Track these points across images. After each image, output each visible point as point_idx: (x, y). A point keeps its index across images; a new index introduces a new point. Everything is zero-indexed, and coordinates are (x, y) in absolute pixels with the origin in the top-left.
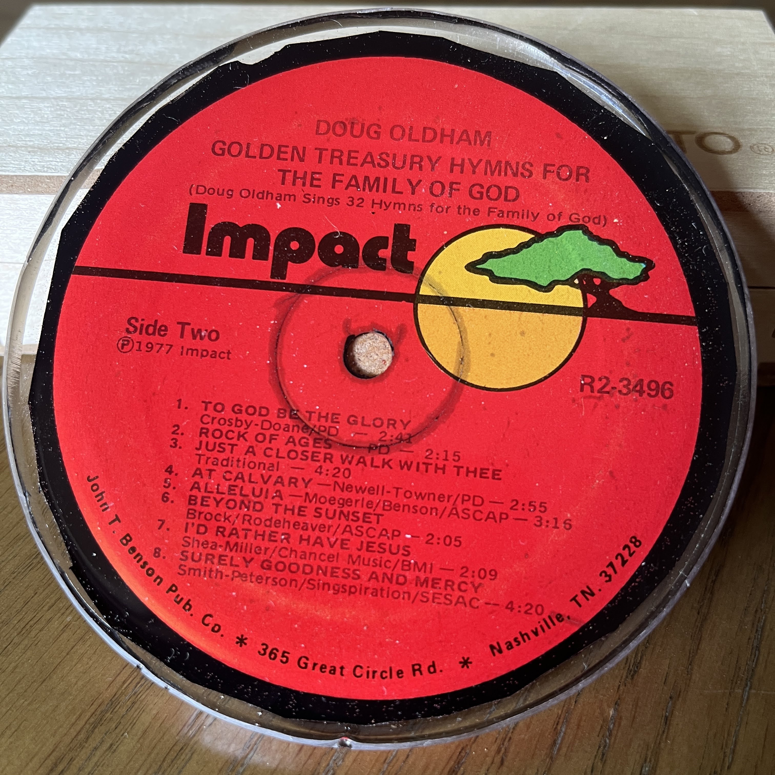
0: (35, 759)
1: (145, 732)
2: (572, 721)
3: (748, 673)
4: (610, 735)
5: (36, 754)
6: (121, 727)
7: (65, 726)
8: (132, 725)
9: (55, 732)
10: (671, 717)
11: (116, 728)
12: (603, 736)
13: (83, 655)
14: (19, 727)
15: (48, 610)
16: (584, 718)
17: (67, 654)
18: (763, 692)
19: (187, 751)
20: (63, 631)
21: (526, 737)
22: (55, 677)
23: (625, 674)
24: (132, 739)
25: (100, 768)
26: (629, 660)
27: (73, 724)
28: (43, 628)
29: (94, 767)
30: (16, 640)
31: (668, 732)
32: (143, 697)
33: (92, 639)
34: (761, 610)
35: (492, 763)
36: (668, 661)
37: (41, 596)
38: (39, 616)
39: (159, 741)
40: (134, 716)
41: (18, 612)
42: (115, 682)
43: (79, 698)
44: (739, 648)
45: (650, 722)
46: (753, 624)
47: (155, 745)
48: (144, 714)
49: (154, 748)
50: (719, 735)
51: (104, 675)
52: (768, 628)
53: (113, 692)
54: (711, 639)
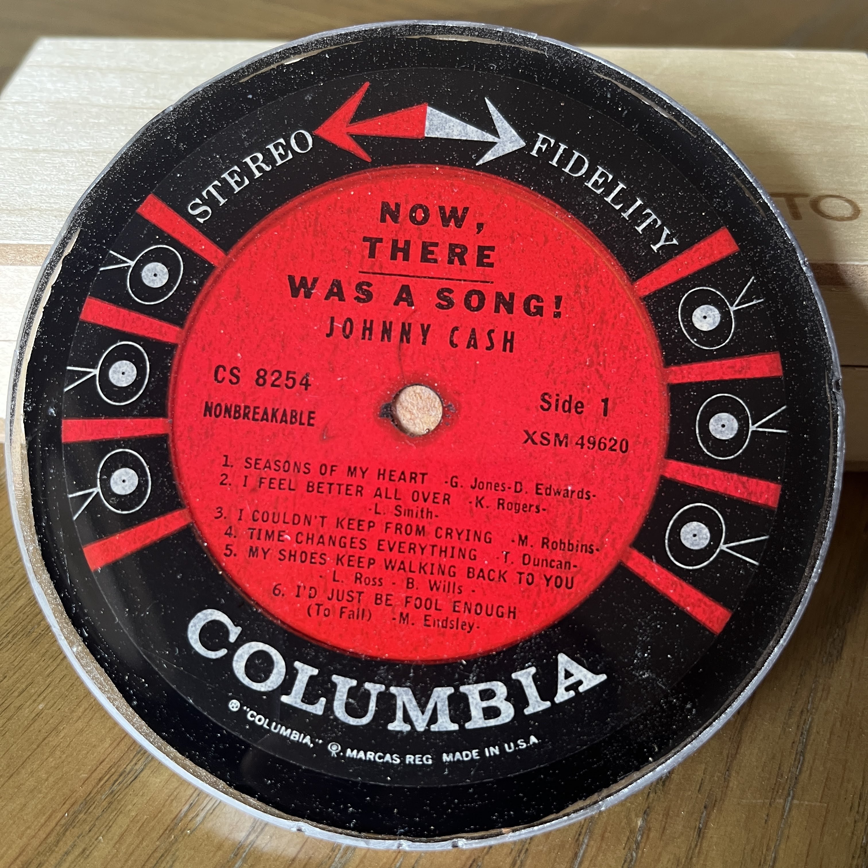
1: (122, 836)
2: (596, 831)
3: (791, 781)
4: (637, 848)
6: (95, 829)
7: (33, 827)
8: (108, 828)
9: (23, 835)
10: (705, 829)
11: (90, 831)
12: (629, 849)
13: (55, 747)
15: (19, 696)
16: (609, 828)
17: (38, 747)
18: (806, 803)
19: (168, 858)
20: (34, 720)
21: (545, 849)
22: (23, 771)
24: (108, 843)
27: (42, 825)
28: (12, 716)
31: (701, 845)
32: (121, 796)
33: (65, 731)
34: (808, 711)
36: (703, 768)
37: (11, 681)
38: (7, 703)
39: (138, 846)
40: (111, 818)
42: (90, 779)
43: (49, 796)
44: (782, 752)
45: (682, 834)
46: (798, 726)
47: (133, 851)
48: (121, 816)
49: (131, 854)
50: (757, 850)
51: (78, 770)
52: (814, 731)
53: (89, 789)
54: (751, 742)
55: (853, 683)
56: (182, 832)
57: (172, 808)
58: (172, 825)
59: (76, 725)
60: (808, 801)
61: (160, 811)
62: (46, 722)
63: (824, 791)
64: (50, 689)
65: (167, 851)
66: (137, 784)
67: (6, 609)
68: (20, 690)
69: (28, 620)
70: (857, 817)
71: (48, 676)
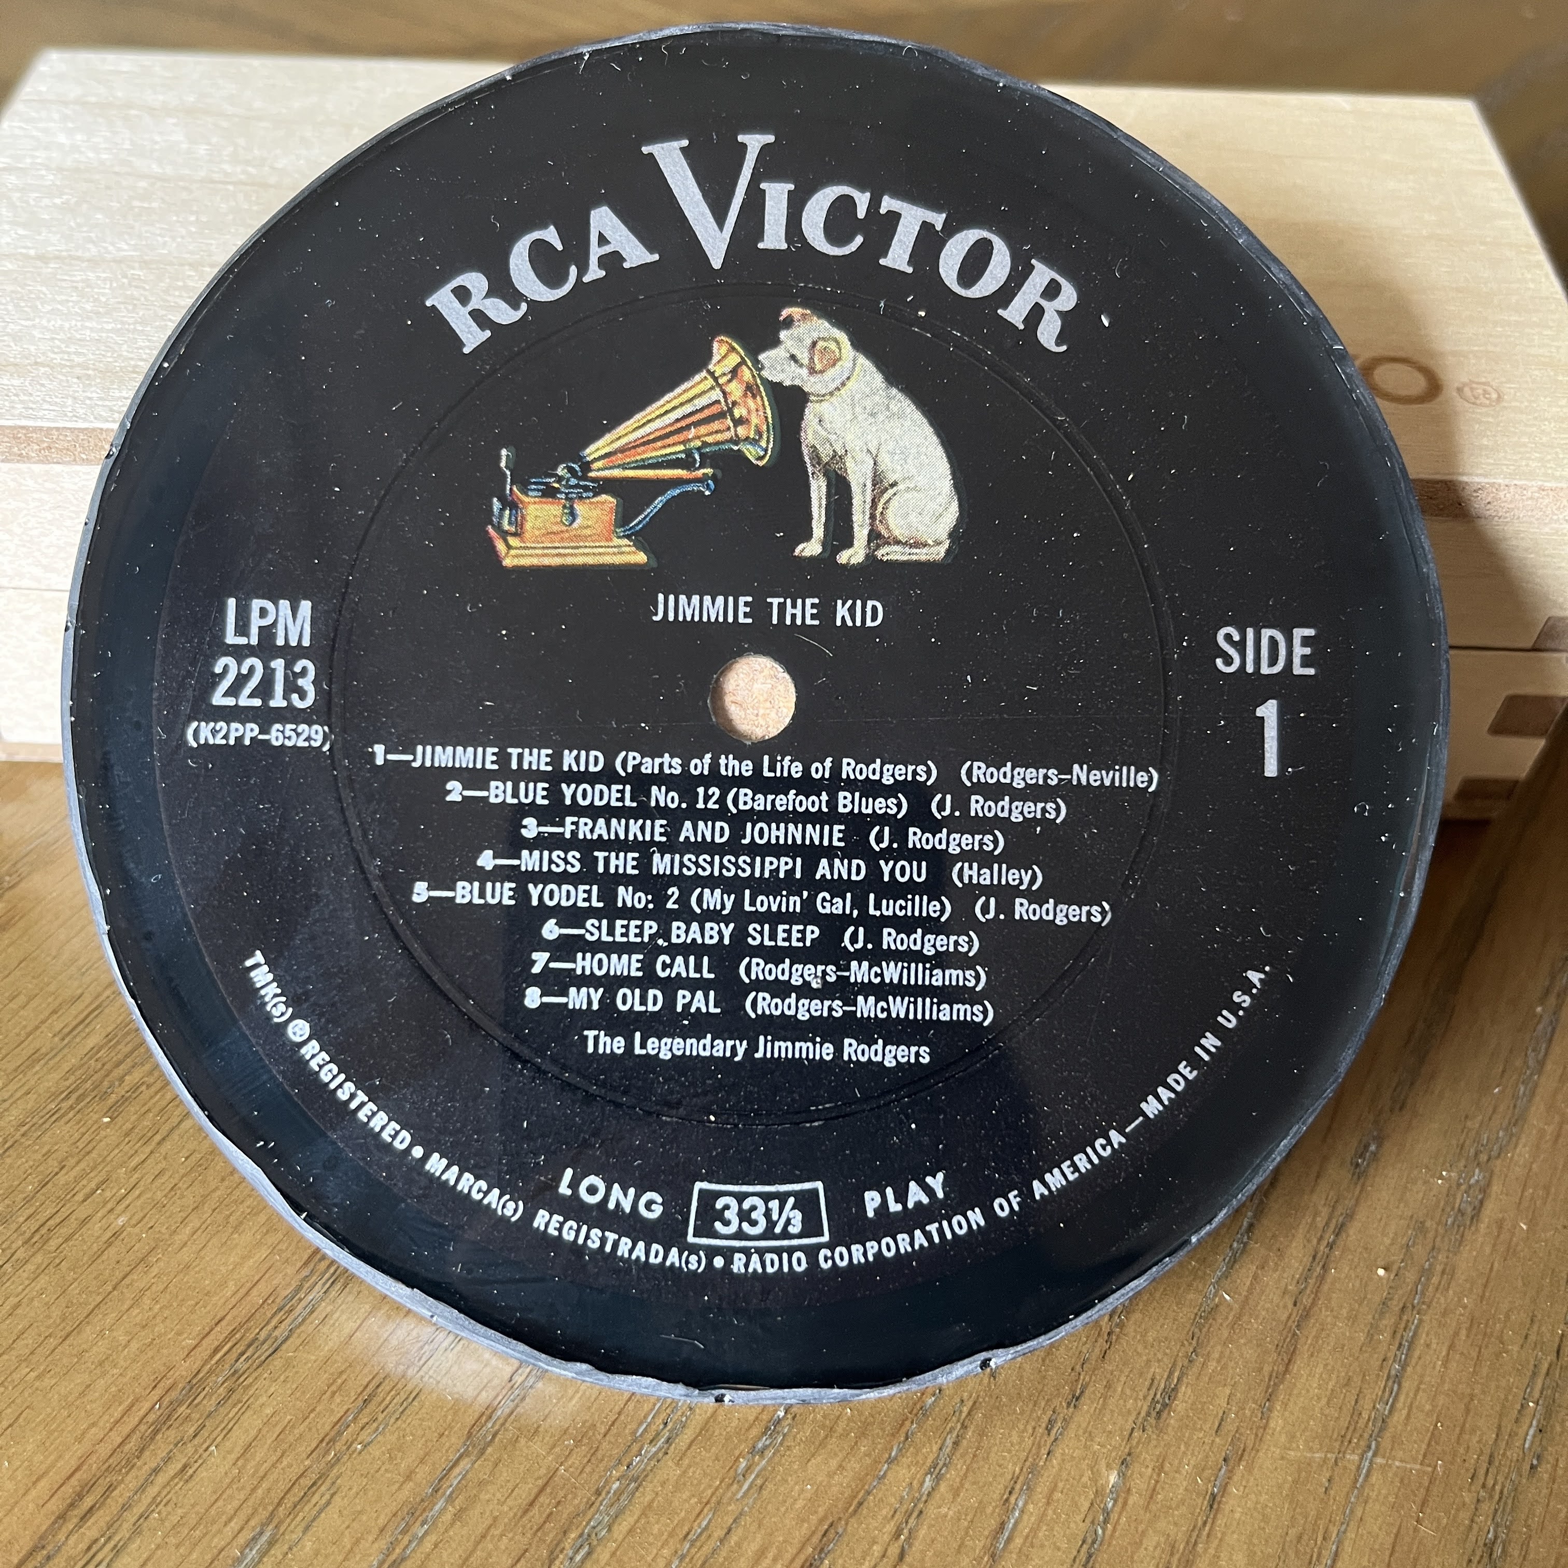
0: (43, 1483)
1: (248, 1447)
2: (1039, 1490)
3: (1374, 1425)
4: (1106, 1521)
5: (45, 1473)
6: (205, 1433)
7: (101, 1424)
8: (225, 1432)
9: (83, 1434)
10: (1222, 1496)
11: (195, 1436)
12: (1093, 1522)
13: (143, 1292)
14: (17, 1419)
15: (84, 1201)
16: (1061, 1485)
17: (114, 1289)
18: (1397, 1463)
19: (323, 1488)
20: (109, 1243)
21: (951, 1513)
22: (88, 1329)
23: (1145, 1408)
24: (224, 1458)
25: (160, 1507)
26: (1156, 1382)
27: (117, 1422)
28: (73, 1234)
29: (150, 1505)
30: (20, 1254)
31: (1213, 1523)
32: (250, 1380)
33: (162, 1264)
34: (1413, 1307)
35: (884, 1556)
36: (1228, 1392)
37: (73, 1173)
38: (64, 1212)
39: (274, 1466)
40: (231, 1415)
41: (28, 1200)
42: (199, 1349)
43: (130, 1374)
44: (1364, 1376)
45: (1183, 1502)
46: (1395, 1332)
47: (266, 1474)
48: (249, 1413)
49: (263, 1478)
50: (1305, 1537)
51: (179, 1334)
52: (1422, 1341)
53: (196, 1367)
54: (1312, 1355)
55: (1496, 1265)
56: (348, 1449)
57: (333, 1406)
58: (333, 1433)
59: (179, 1255)
60: (1401, 1461)
61: (313, 1410)
62: (129, 1247)
63: (1429, 1445)
64: (138, 1192)
65: (323, 1476)
66: (277, 1362)
67: (66, 1051)
68: (87, 1190)
69: (102, 1072)
70: (1482, 1493)
71: (135, 1169)
